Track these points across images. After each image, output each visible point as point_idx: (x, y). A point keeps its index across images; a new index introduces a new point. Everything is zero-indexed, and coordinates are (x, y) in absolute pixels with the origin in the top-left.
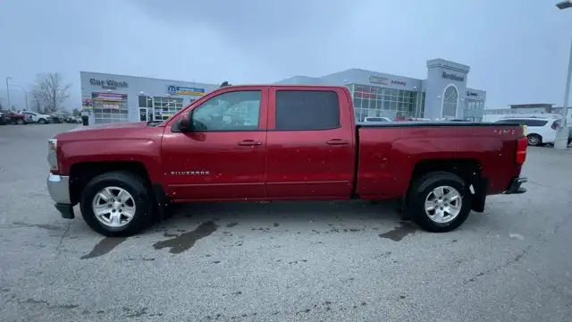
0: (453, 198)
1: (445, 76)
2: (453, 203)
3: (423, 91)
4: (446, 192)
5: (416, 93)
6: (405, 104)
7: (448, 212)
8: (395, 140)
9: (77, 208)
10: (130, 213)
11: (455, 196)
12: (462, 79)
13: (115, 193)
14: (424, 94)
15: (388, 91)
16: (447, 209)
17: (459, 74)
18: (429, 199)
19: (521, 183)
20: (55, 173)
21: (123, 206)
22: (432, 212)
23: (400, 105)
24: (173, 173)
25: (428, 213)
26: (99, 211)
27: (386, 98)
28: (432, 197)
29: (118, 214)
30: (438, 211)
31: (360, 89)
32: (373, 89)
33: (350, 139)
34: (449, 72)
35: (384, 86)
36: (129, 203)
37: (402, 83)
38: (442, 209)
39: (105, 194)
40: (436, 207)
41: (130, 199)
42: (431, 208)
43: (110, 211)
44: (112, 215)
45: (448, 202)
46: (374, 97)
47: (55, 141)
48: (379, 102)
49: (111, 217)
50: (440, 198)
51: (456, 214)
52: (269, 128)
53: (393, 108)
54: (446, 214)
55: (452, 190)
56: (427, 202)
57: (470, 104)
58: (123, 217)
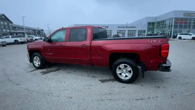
4: (125, 66)
7: (127, 75)
10: (39, 63)
11: (130, 69)
16: (127, 74)
28: (120, 68)
30: (123, 74)
32: (186, 19)
35: (193, 17)
38: (125, 74)
42: (120, 72)
45: (127, 71)
46: (186, 23)
48: (190, 25)
50: (124, 69)
51: (130, 77)
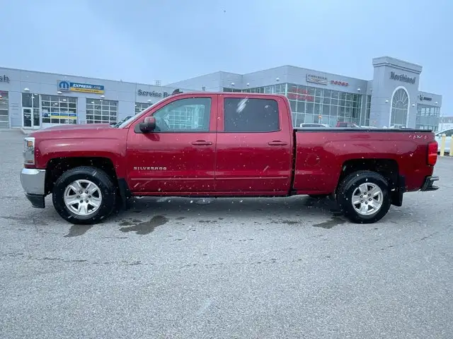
0: (375, 194)
1: (393, 77)
2: (376, 198)
3: (368, 94)
4: (369, 188)
5: (360, 96)
6: (348, 109)
7: (372, 205)
8: (326, 142)
9: (49, 198)
10: (96, 203)
11: (377, 191)
12: (412, 81)
13: (84, 185)
14: (370, 97)
15: (327, 92)
16: (371, 203)
17: (411, 76)
18: (356, 194)
19: (433, 181)
20: (28, 167)
21: (90, 197)
22: (358, 206)
23: (342, 109)
24: (135, 168)
25: (354, 207)
26: (69, 201)
27: (326, 101)
28: (358, 192)
29: (85, 205)
30: (363, 205)
31: (295, 90)
32: (310, 90)
33: (289, 141)
34: (398, 73)
35: (323, 87)
36: (96, 194)
37: (343, 84)
38: (366, 203)
39: (75, 186)
40: (362, 201)
41: (97, 191)
42: (357, 202)
43: (78, 201)
44: (80, 205)
45: (371, 197)
46: (310, 99)
47: (33, 139)
48: (317, 106)
49: (79, 207)
50: (365, 194)
51: (378, 207)
52: (219, 130)
53: (334, 113)
54: (370, 208)
55: (375, 187)
56: (353, 196)
57: (423, 109)
58: (90, 207)
